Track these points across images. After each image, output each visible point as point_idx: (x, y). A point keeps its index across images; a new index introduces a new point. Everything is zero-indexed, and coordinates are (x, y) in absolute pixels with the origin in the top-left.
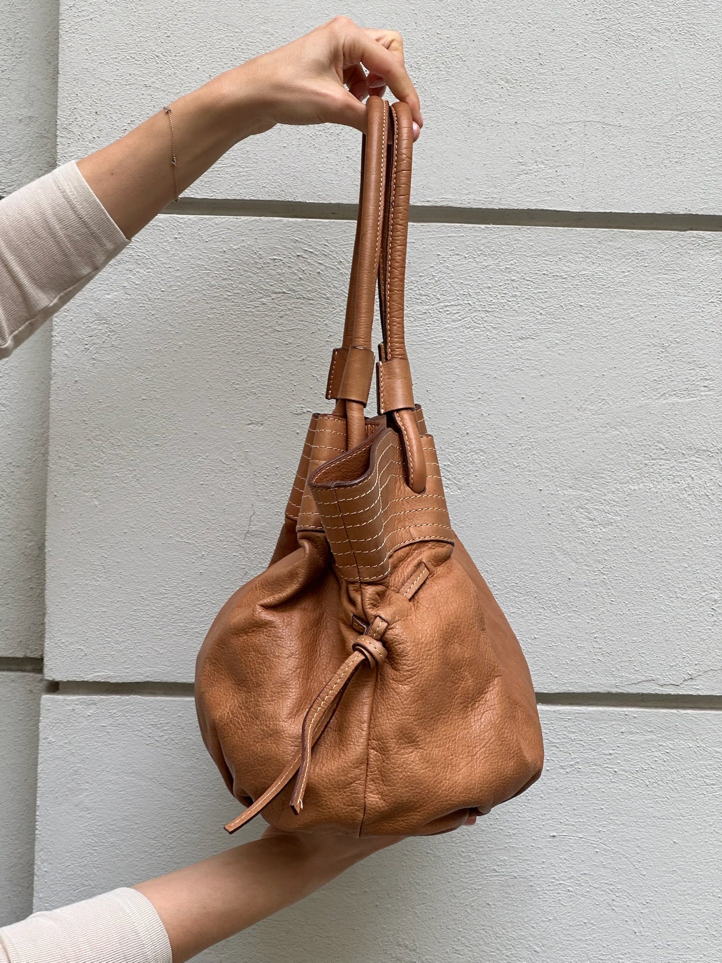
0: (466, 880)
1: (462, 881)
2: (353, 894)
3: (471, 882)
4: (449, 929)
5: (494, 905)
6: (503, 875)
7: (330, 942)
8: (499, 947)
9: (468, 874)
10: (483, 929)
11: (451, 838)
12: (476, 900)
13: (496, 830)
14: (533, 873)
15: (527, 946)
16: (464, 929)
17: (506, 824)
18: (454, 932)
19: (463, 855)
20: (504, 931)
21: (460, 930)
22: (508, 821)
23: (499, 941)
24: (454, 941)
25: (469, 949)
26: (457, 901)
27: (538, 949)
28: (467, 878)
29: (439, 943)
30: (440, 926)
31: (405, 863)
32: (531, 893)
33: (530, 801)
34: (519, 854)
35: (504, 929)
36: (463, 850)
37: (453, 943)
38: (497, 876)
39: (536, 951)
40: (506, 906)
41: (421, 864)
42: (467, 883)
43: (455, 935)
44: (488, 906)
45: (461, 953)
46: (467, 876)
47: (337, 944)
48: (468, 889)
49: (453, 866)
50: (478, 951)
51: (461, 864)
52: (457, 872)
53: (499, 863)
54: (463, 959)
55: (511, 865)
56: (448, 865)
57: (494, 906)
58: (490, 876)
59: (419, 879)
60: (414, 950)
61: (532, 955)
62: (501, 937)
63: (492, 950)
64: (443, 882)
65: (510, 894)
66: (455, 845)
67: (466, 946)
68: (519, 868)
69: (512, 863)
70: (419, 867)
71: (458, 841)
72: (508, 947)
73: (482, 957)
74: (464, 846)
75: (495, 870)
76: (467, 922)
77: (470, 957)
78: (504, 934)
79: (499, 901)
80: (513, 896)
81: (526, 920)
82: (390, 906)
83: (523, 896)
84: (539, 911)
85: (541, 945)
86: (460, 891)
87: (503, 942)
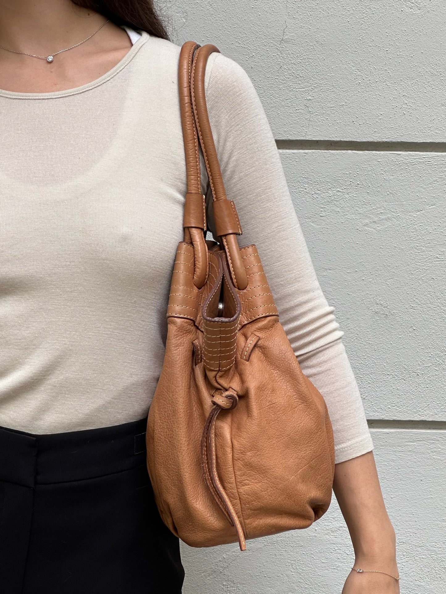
0: (419, 264)
1: (416, 264)
2: (348, 273)
3: (422, 265)
4: (408, 294)
6: (443, 261)
7: (334, 302)
8: (439, 305)
10: (429, 294)
11: (410, 237)
12: (425, 276)
13: (438, 232)
16: (417, 294)
18: (411, 296)
19: (418, 248)
21: (415, 294)
23: (439, 301)
24: (411, 301)
26: (413, 276)
28: (420, 262)
29: (402, 302)
30: (403, 292)
31: (381, 253)
35: (443, 294)
36: (417, 245)
37: (410, 302)
38: (439, 261)
40: (444, 279)
41: (391, 254)
42: (420, 265)
43: (412, 298)
44: (433, 280)
45: (415, 309)
46: (420, 261)
47: (338, 303)
48: (420, 269)
49: (411, 255)
50: (426, 307)
51: (416, 254)
52: (413, 259)
53: (440, 253)
54: (416, 312)
56: (408, 254)
57: (436, 280)
58: (434, 261)
59: (390, 263)
60: (386, 307)
62: (441, 299)
63: (434, 307)
64: (405, 265)
66: (412, 242)
67: (419, 304)
70: (390, 255)
71: (414, 239)
73: (428, 311)
74: (418, 242)
75: (437, 257)
76: (420, 290)
77: (421, 311)
79: (440, 276)
82: (371, 280)
86: (415, 270)
87: (442, 302)
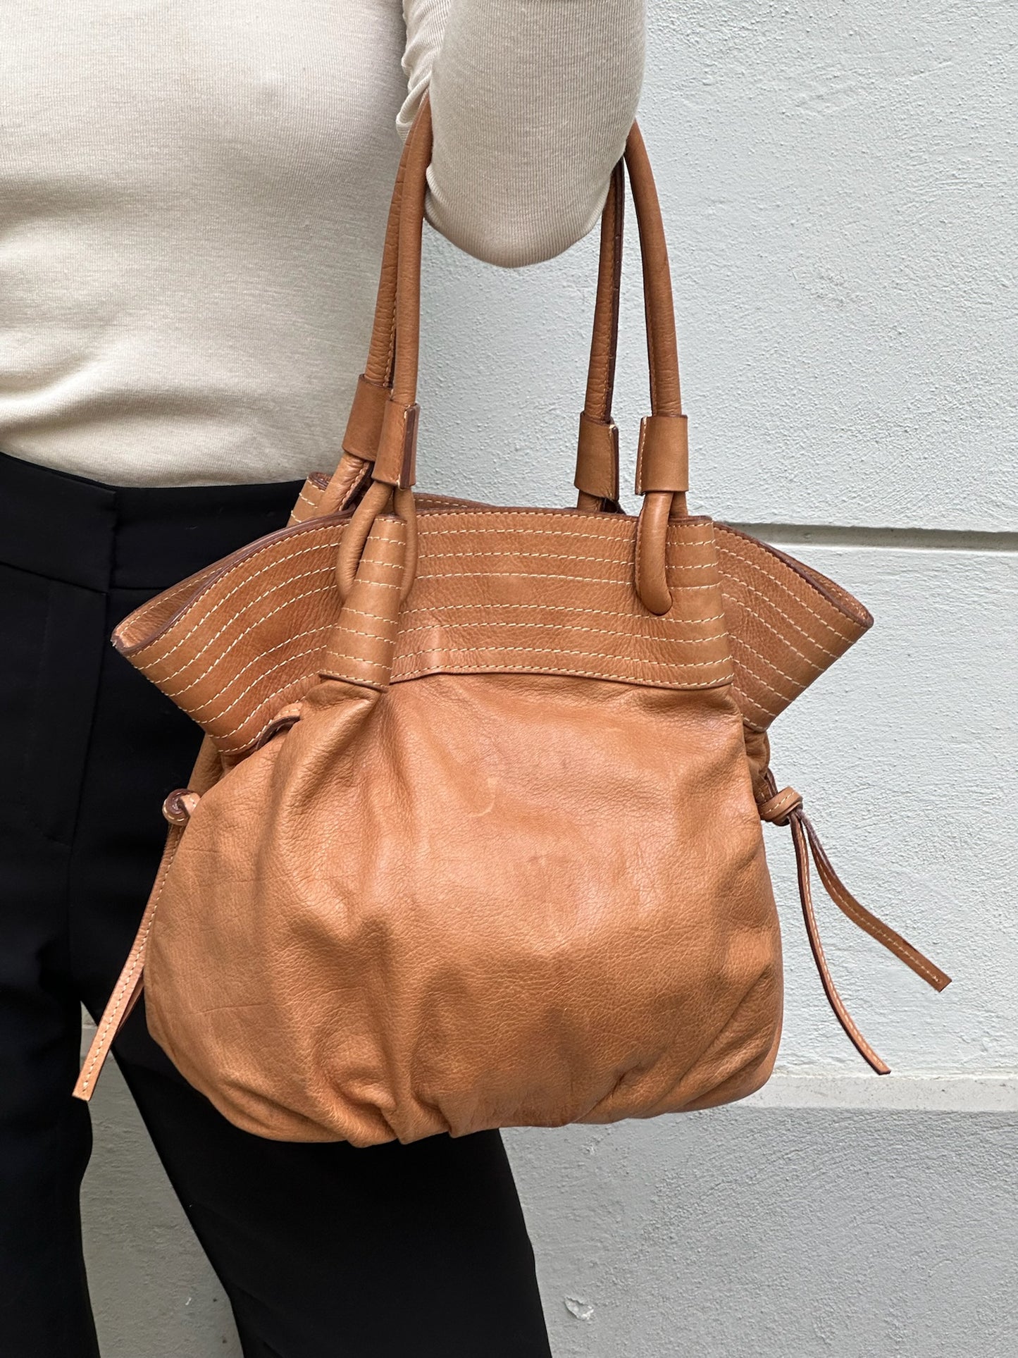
0: (914, 190)
1: (908, 191)
2: (761, 209)
3: (921, 192)
4: (889, 256)
5: (950, 223)
6: (966, 183)
7: (729, 274)
8: (955, 280)
9: (917, 181)
10: (934, 256)
11: (896, 131)
12: (927, 216)
13: (956, 120)
14: (1005, 180)
15: (993, 278)
16: (909, 256)
17: (972, 112)
18: (895, 261)
19: (912, 155)
20: (962, 258)
21: (903, 257)
22: (974, 108)
23: (955, 271)
24: (894, 272)
25: (915, 282)
26: (900, 217)
27: (1007, 283)
28: (915, 187)
29: (875, 274)
30: (877, 252)
31: (832, 166)
32: (1001, 207)
33: (1006, 81)
34: (988, 154)
35: (963, 256)
36: (912, 148)
37: (892, 274)
38: (956, 184)
39: (1003, 285)
40: (966, 224)
41: (853, 167)
42: (915, 193)
43: (897, 264)
44: (943, 225)
45: (904, 288)
46: (916, 184)
47: (738, 276)
48: (917, 202)
49: (897, 170)
50: (926, 285)
51: (908, 168)
52: (902, 179)
53: (960, 167)
54: (906, 295)
55: (976, 169)
56: (891, 169)
57: (950, 225)
58: (947, 184)
59: (850, 189)
60: (841, 284)
61: (999, 290)
62: (958, 266)
63: (945, 284)
64: (883, 193)
65: (973, 208)
66: (900, 141)
67: (911, 279)
68: (986, 172)
69: (977, 167)
70: (851, 172)
71: (905, 136)
72: (966, 279)
73: (931, 293)
74: (913, 142)
75: (953, 175)
76: (914, 246)
77: (916, 294)
78: (962, 262)
79: (958, 218)
80: (976, 211)
81: (992, 243)
82: (810, 225)
83: (990, 211)
84: (1010, 231)
85: (1011, 277)
86: (905, 204)
87: (961, 273)
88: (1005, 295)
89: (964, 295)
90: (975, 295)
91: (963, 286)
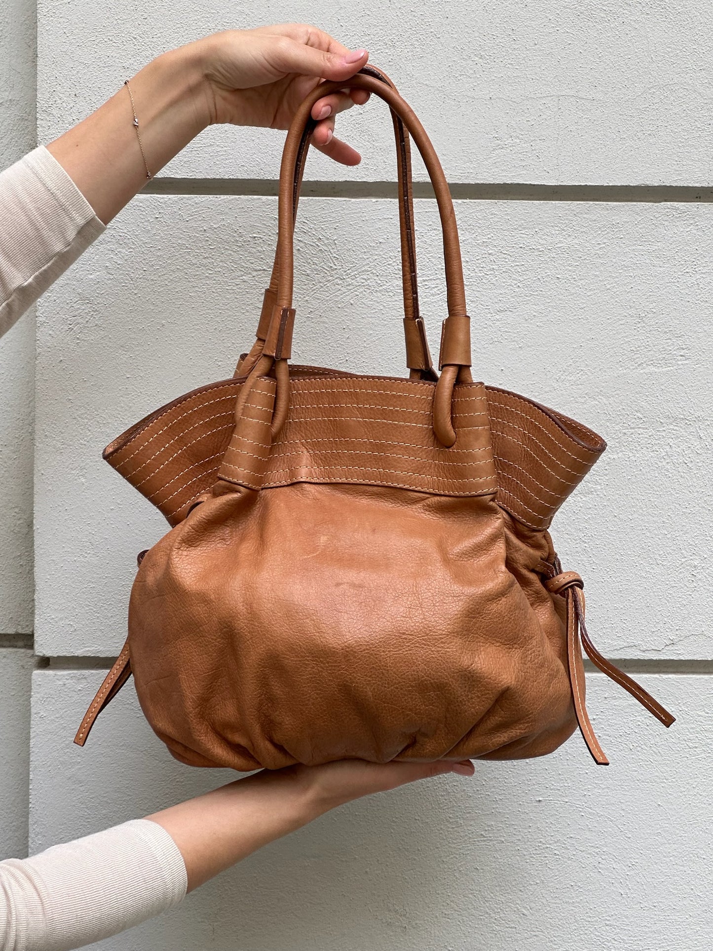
0: (454, 846)
1: (450, 847)
3: (459, 847)
5: (482, 869)
6: (491, 840)
7: (321, 909)
8: (488, 911)
9: (456, 839)
10: (472, 894)
12: (464, 864)
13: (482, 796)
14: (520, 837)
15: (515, 909)
16: (453, 894)
17: (493, 790)
18: (443, 897)
19: (451, 821)
20: (492, 895)
21: (449, 894)
22: (494, 786)
23: (488, 905)
24: (443, 905)
25: (459, 913)
26: (446, 866)
27: (525, 912)
28: (455, 843)
29: (429, 907)
30: (430, 891)
31: (394, 829)
32: (518, 858)
33: (516, 767)
34: (506, 819)
35: (493, 893)
36: (451, 816)
37: (442, 907)
38: (484, 841)
39: (523, 914)
40: (494, 870)
42: (455, 848)
43: (444, 900)
44: (476, 871)
45: (451, 917)
46: (454, 841)
48: (457, 854)
49: (441, 832)
50: (467, 915)
51: (449, 830)
52: (445, 838)
53: (487, 828)
54: (452, 923)
55: (498, 830)
56: (437, 831)
57: (482, 871)
58: (478, 841)
59: (408, 845)
60: (405, 915)
61: (521, 918)
62: (490, 901)
63: (480, 914)
64: (432, 848)
65: (497, 858)
66: (442, 811)
67: (455, 910)
68: (505, 832)
69: (498, 828)
70: (407, 833)
71: (445, 807)
72: (496, 910)
73: (470, 921)
74: (452, 812)
75: (482, 835)
76: (456, 886)
77: (459, 921)
78: (492, 898)
79: (487, 866)
80: (500, 860)
81: (513, 883)
82: (380, 872)
83: (510, 860)
84: (526, 875)
85: (529, 908)
86: (449, 856)
87: (492, 906)
88: (525, 922)
89: (495, 921)
90: (503, 922)
91: (494, 915)
